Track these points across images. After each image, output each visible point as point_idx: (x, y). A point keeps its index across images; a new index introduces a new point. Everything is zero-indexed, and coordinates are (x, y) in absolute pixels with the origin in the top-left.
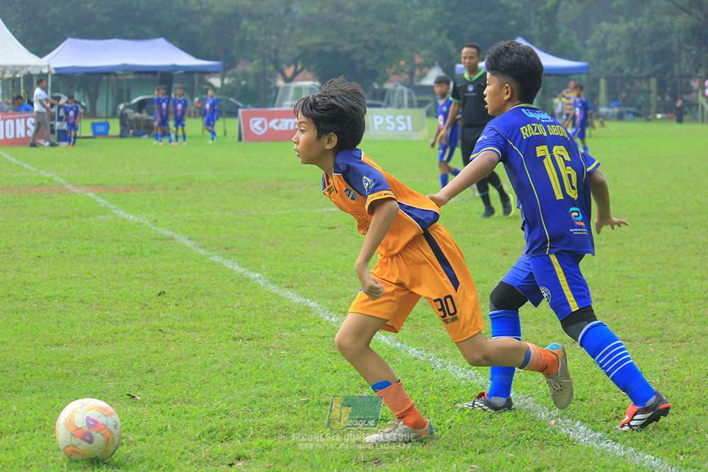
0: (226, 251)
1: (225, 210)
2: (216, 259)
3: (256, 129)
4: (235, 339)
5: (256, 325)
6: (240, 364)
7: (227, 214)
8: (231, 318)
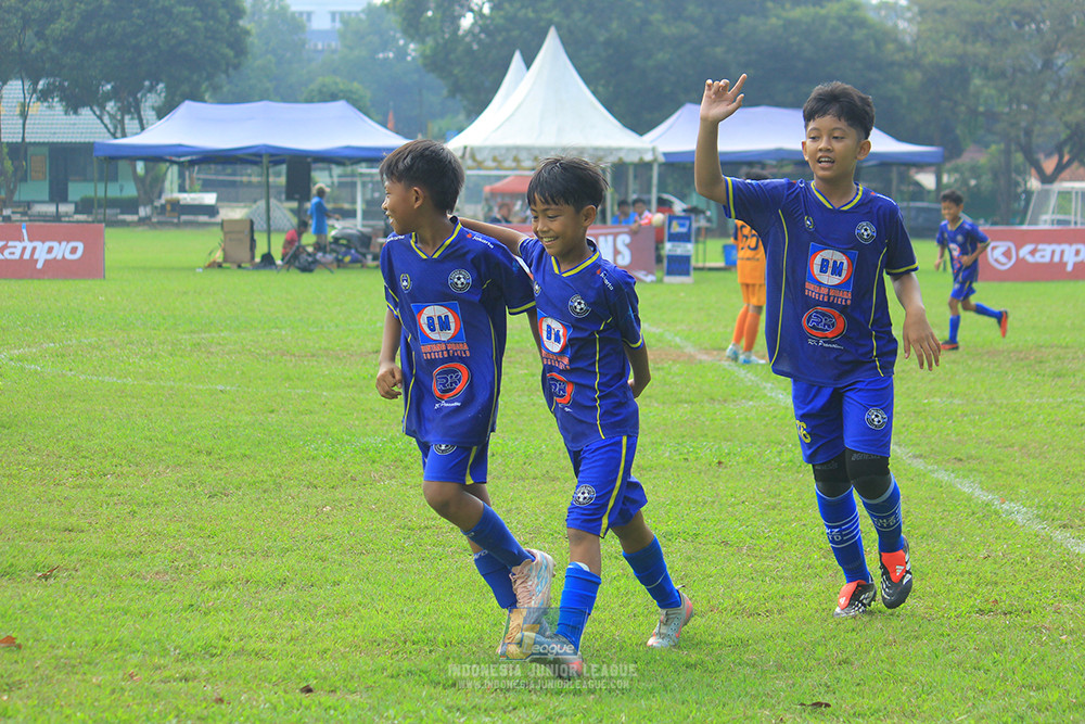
0: (958, 465)
1: (952, 395)
2: (943, 477)
3: (996, 260)
4: (981, 612)
5: (1016, 589)
6: (995, 654)
7: (956, 401)
8: (973, 576)
